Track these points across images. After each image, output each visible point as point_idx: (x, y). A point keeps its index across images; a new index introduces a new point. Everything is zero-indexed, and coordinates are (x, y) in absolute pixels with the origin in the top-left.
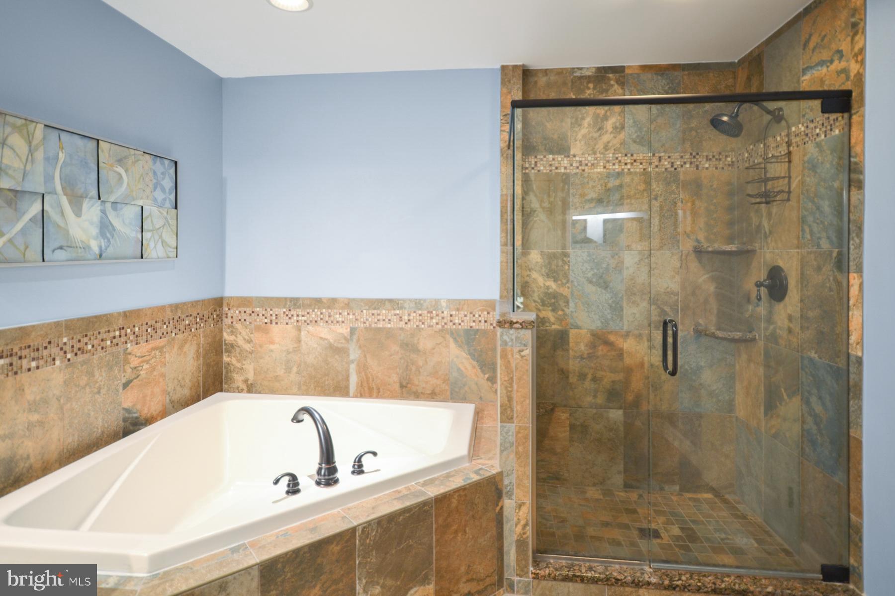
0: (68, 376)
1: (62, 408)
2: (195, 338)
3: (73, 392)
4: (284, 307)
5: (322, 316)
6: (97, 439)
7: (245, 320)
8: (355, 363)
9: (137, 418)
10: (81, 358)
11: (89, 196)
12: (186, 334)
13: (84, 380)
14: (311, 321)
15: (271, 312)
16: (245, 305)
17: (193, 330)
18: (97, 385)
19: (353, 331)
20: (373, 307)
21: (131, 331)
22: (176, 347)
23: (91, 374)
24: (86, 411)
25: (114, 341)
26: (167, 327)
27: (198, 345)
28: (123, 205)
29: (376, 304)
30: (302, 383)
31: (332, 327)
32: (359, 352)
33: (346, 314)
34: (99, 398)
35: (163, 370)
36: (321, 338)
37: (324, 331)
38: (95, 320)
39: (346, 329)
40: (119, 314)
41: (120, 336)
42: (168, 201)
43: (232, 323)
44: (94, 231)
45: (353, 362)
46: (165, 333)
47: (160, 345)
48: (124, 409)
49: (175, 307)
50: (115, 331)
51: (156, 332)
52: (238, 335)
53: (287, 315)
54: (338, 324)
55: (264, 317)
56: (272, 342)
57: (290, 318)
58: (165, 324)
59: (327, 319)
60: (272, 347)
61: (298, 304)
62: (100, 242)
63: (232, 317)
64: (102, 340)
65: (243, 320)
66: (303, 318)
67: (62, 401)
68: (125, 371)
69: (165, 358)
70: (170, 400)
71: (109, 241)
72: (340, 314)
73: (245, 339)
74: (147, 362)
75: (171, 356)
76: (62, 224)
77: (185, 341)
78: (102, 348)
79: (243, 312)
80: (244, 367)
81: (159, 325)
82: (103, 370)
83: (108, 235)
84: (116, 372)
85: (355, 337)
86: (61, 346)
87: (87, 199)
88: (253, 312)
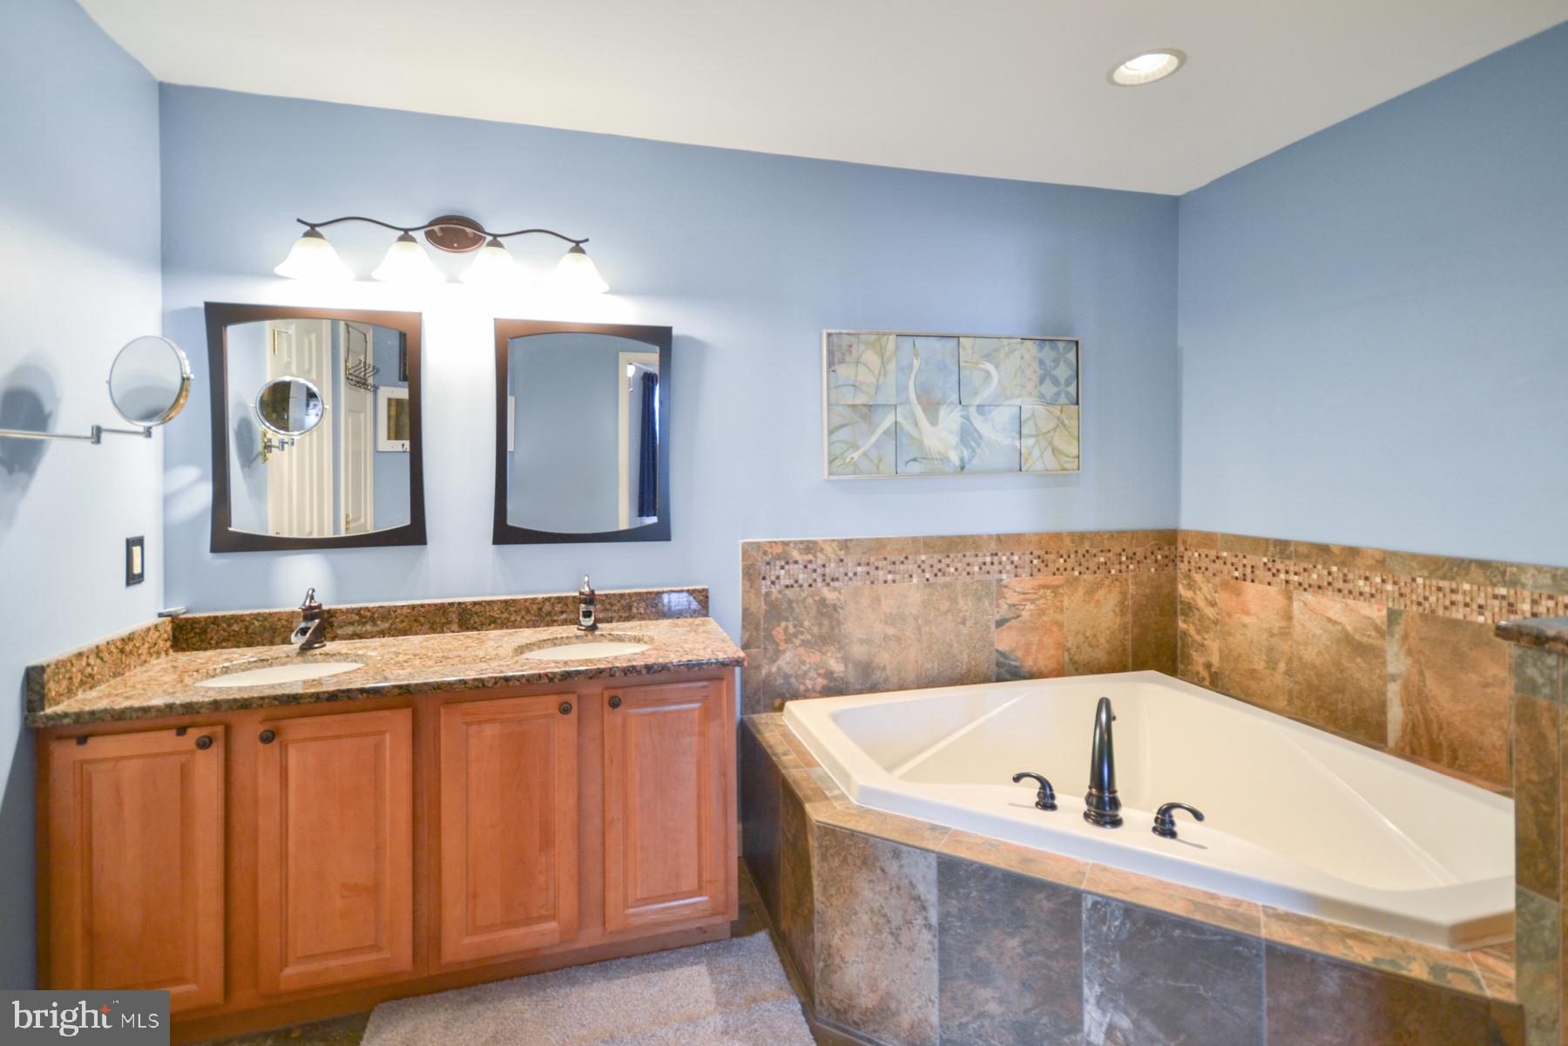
0: (926, 597)
1: (919, 629)
2: (1118, 583)
3: (932, 615)
4: (1265, 556)
5: (1330, 579)
6: (962, 675)
7: (1207, 569)
8: (1400, 682)
9: (1016, 667)
10: (941, 579)
11: (948, 402)
12: (1100, 575)
13: (945, 606)
14: (1310, 586)
15: (1245, 561)
16: (1206, 545)
17: (1113, 572)
18: (961, 615)
19: (1393, 616)
20: (1440, 573)
21: (1008, 559)
22: (1081, 592)
23: (953, 600)
24: (948, 640)
25: (984, 567)
26: (1065, 561)
27: (1124, 594)
28: (993, 407)
29: (1450, 568)
30: (1295, 694)
31: (1350, 601)
32: (1409, 661)
33: (1378, 580)
34: (965, 630)
35: (1058, 617)
36: (1329, 620)
37: (1334, 607)
38: (958, 540)
39: (1379, 610)
40: (990, 537)
41: (992, 563)
42: (1063, 395)
43: (1190, 570)
44: (954, 440)
45: (1393, 678)
46: (1062, 569)
47: (1054, 583)
48: (997, 651)
49: (1080, 537)
50: (985, 556)
51: (1047, 566)
52: (1198, 592)
53: (1269, 570)
54: (1362, 598)
55: (1233, 568)
56: (1246, 612)
57: (1274, 575)
58: (1062, 557)
59: (1340, 584)
60: (1246, 619)
61: (1288, 552)
62: (962, 451)
63: (1189, 562)
64: (968, 565)
65: (1203, 569)
66: (1296, 578)
67: (920, 622)
68: (998, 606)
69: (1061, 601)
70: (1071, 659)
71: (974, 451)
72: (1366, 579)
73: (1206, 599)
74: (1033, 601)
75: (1073, 601)
76: (914, 433)
77: (1099, 585)
78: (968, 574)
79: (1203, 556)
80: (1205, 642)
81: (1052, 557)
82: (969, 599)
83: (973, 444)
84: (987, 604)
85: (1399, 630)
86: (919, 563)
87: (945, 406)
88: (1218, 558)
